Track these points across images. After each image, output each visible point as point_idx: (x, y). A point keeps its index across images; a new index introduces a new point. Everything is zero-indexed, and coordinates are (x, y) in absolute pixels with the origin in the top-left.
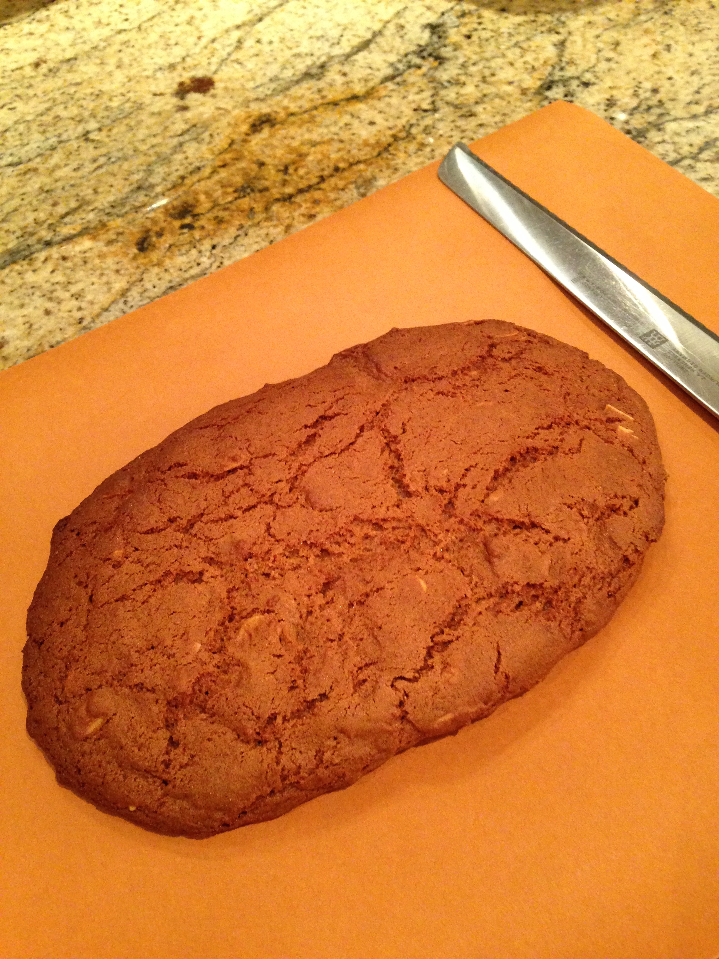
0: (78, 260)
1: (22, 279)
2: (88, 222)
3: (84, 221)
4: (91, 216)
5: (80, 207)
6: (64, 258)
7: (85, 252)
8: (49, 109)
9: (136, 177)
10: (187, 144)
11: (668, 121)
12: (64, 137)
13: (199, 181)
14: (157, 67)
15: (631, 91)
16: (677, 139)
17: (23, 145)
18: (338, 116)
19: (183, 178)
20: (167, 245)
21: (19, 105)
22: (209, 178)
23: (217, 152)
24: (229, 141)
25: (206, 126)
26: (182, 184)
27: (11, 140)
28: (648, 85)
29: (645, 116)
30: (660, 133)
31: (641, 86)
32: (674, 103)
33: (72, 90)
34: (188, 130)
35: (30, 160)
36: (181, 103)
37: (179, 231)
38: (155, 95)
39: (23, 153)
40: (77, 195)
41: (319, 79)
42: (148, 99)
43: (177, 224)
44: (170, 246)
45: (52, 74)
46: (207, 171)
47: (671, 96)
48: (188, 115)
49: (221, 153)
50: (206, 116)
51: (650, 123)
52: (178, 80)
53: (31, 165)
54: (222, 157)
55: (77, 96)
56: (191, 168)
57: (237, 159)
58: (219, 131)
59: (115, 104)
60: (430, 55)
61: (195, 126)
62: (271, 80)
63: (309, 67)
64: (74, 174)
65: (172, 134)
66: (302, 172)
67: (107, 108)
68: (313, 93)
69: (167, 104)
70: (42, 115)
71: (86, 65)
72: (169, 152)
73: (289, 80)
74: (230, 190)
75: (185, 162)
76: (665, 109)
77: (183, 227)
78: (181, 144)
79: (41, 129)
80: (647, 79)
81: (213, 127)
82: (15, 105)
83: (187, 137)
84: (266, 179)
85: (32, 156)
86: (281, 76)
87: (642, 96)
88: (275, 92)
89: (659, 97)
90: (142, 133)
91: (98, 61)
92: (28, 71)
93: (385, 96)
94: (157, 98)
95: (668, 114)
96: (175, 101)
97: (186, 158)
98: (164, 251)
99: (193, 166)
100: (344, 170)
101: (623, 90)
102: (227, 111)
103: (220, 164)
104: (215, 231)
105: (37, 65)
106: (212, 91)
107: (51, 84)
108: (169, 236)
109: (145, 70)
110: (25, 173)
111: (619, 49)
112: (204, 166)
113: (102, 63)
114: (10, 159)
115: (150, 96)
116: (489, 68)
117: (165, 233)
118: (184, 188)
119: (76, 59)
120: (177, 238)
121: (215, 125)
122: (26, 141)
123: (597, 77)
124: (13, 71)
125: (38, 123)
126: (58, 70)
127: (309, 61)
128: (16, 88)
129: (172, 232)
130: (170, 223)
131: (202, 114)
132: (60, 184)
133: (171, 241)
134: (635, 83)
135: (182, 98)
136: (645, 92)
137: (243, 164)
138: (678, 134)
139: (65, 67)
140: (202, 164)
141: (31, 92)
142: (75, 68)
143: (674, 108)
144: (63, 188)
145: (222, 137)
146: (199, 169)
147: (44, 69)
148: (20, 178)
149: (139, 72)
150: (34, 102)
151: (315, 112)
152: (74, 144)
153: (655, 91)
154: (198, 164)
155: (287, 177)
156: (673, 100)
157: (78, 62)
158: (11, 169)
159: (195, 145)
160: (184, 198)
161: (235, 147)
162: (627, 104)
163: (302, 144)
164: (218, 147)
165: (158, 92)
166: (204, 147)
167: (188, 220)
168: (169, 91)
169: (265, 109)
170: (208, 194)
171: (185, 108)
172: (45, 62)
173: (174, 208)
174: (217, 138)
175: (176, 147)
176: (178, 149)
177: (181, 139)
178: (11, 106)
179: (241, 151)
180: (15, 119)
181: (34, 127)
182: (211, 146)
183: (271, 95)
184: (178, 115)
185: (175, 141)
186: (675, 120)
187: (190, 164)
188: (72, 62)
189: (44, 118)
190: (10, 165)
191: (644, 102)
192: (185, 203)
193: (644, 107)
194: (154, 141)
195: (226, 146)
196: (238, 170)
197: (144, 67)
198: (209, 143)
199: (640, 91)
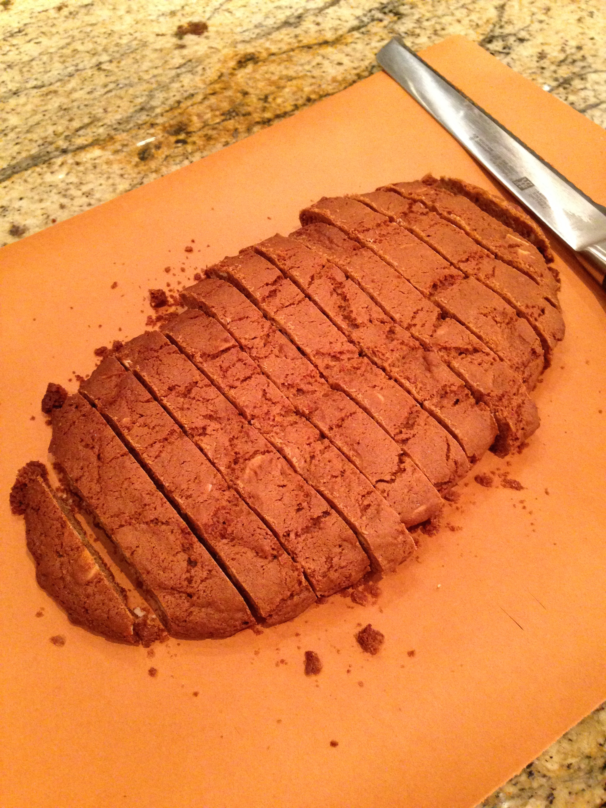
0: (89, 165)
1: (42, 179)
2: (99, 135)
3: (95, 134)
4: (101, 130)
5: (91, 123)
6: (78, 164)
7: (95, 159)
8: (68, 44)
9: (139, 100)
10: (183, 76)
11: (590, 72)
12: (81, 66)
13: (192, 105)
14: (160, 13)
15: (559, 48)
16: (596, 87)
17: (46, 72)
18: (311, 57)
19: (179, 102)
20: (164, 156)
21: (44, 41)
22: (201, 103)
23: (208, 82)
24: (219, 74)
25: (200, 61)
26: (178, 107)
27: (35, 67)
28: (573, 43)
29: (571, 67)
30: (583, 82)
31: (567, 43)
32: (594, 58)
33: (89, 29)
34: (185, 64)
35: (51, 84)
36: (180, 42)
37: (175, 145)
38: (158, 35)
39: (46, 78)
40: (90, 113)
41: (296, 27)
42: (152, 38)
43: (173, 139)
44: (167, 157)
45: (72, 16)
46: (199, 98)
47: (593, 52)
48: (185, 52)
49: (211, 84)
50: (199, 54)
51: (574, 73)
52: (178, 24)
53: (52, 88)
54: (212, 86)
55: (92, 34)
56: (186, 95)
57: (225, 89)
58: (211, 65)
59: (124, 41)
60: (391, 11)
61: (190, 61)
62: (256, 27)
63: (288, 17)
64: (88, 97)
65: (171, 66)
66: (279, 101)
67: (117, 45)
68: (291, 38)
69: (168, 42)
70: (62, 48)
71: (101, 9)
72: (168, 81)
73: (270, 27)
74: (218, 113)
75: (181, 89)
76: (588, 63)
77: (177, 142)
78: (178, 75)
79: (62, 60)
80: (573, 38)
81: (206, 63)
82: (40, 40)
83: (183, 70)
84: (249, 106)
85: (53, 81)
86: (264, 23)
87: (569, 52)
88: (259, 36)
89: (582, 53)
90: (146, 65)
91: (111, 7)
92: (53, 13)
93: (351, 43)
94: (160, 38)
95: (590, 67)
96: (175, 40)
97: (183, 86)
98: (161, 160)
99: (188, 93)
100: (315, 100)
101: (552, 46)
102: (218, 50)
103: (211, 92)
104: (205, 146)
105: (60, 9)
106: (206, 34)
107: (70, 24)
108: (165, 149)
109: (150, 15)
110: (47, 94)
111: (549, 13)
112: (197, 93)
113: (114, 9)
114: (35, 83)
115: (154, 36)
116: (440, 23)
117: (162, 146)
118: (179, 111)
119: (92, 5)
120: (172, 150)
121: (208, 60)
122: (48, 69)
123: (531, 35)
124: (39, 13)
125: (59, 55)
126: (77, 13)
127: (288, 13)
128: (41, 27)
129: (169, 146)
130: (167, 138)
131: (196, 52)
132: (75, 104)
133: (167, 153)
134: (563, 41)
135: (181, 38)
136: (571, 49)
137: (229, 93)
138: (597, 83)
139: (83, 11)
140: (196, 91)
141: (54, 30)
142: (91, 11)
143: (595, 63)
144: (78, 107)
145: (213, 70)
146: (193, 95)
147: (65, 12)
148: (42, 98)
149: (145, 16)
150: (56, 38)
151: (292, 53)
152: (89, 72)
153: (579, 48)
154: (192, 92)
155: (266, 105)
156: (594, 56)
157: (94, 7)
158: (35, 90)
159: (189, 76)
160: (179, 119)
161: (223, 78)
162: (555, 57)
163: (281, 78)
164: (210, 79)
165: (160, 33)
166: (197, 78)
167: (182, 136)
168: (171, 32)
169: (250, 49)
170: (199, 116)
171: (182, 47)
172: (66, 6)
173: (171, 126)
174: (208, 71)
175: (173, 77)
176: (175, 79)
177: (179, 71)
178: (37, 41)
179: (228, 82)
180: (40, 51)
181: (56, 58)
182: (203, 78)
183: (256, 38)
184: (177, 52)
185: (173, 72)
186: (596, 72)
187: (186, 91)
188: (89, 7)
189: (64, 51)
190: (35, 87)
191: (569, 57)
192: (181, 122)
193: (570, 60)
194: (156, 72)
195: (216, 78)
196: (226, 97)
197: (149, 13)
198: (202, 75)
199: (567, 48)
